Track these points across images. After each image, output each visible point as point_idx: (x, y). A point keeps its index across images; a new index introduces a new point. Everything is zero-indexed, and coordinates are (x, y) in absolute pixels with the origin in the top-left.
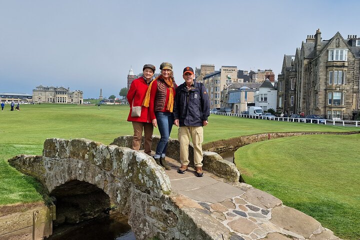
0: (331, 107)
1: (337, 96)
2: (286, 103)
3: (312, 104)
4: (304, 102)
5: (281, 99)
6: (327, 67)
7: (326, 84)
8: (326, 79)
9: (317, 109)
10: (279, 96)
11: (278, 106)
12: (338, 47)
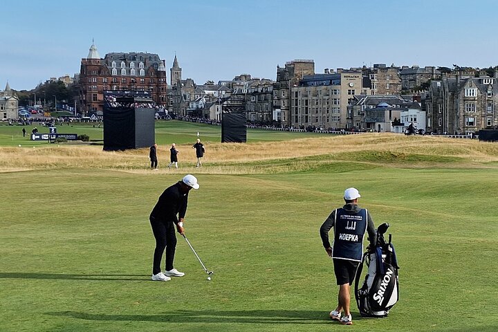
0: (467, 128)
1: (471, 120)
2: (435, 124)
3: (456, 125)
4: (449, 124)
5: (429, 119)
6: (464, 100)
7: (464, 112)
8: (464, 108)
9: (459, 129)
10: (427, 118)
11: (427, 125)
12: (471, 87)
